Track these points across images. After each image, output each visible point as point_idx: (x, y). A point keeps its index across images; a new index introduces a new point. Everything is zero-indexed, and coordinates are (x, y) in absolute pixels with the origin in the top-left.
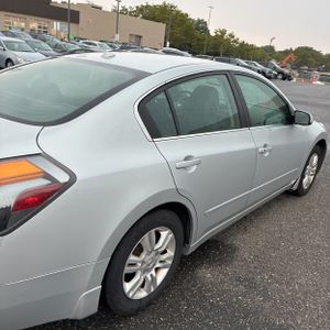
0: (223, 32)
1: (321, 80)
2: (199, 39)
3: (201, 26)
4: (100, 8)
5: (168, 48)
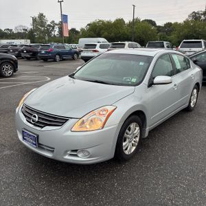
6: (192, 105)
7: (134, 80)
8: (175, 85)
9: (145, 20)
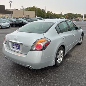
0: (49, 12)
1: (75, 20)
2: (43, 14)
3: (43, 11)
4: (18, 10)
5: (37, 17)
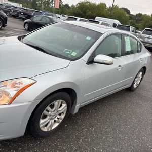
6: (135, 86)
7: (74, 54)
8: (120, 66)
9: (122, 8)
